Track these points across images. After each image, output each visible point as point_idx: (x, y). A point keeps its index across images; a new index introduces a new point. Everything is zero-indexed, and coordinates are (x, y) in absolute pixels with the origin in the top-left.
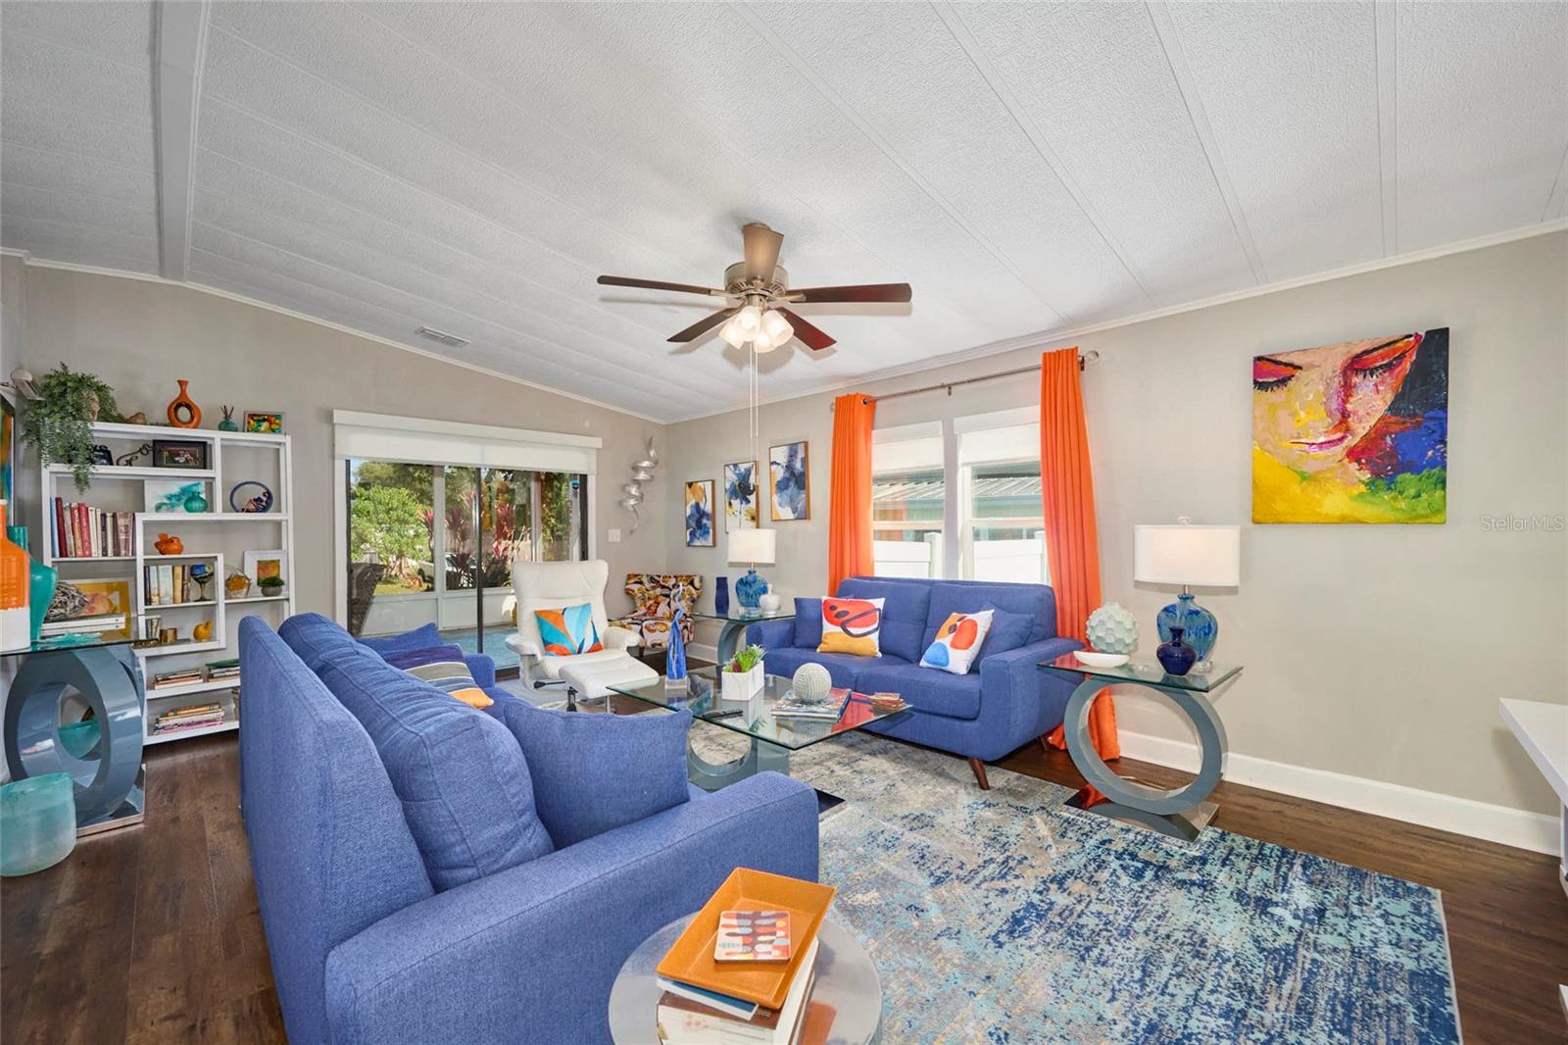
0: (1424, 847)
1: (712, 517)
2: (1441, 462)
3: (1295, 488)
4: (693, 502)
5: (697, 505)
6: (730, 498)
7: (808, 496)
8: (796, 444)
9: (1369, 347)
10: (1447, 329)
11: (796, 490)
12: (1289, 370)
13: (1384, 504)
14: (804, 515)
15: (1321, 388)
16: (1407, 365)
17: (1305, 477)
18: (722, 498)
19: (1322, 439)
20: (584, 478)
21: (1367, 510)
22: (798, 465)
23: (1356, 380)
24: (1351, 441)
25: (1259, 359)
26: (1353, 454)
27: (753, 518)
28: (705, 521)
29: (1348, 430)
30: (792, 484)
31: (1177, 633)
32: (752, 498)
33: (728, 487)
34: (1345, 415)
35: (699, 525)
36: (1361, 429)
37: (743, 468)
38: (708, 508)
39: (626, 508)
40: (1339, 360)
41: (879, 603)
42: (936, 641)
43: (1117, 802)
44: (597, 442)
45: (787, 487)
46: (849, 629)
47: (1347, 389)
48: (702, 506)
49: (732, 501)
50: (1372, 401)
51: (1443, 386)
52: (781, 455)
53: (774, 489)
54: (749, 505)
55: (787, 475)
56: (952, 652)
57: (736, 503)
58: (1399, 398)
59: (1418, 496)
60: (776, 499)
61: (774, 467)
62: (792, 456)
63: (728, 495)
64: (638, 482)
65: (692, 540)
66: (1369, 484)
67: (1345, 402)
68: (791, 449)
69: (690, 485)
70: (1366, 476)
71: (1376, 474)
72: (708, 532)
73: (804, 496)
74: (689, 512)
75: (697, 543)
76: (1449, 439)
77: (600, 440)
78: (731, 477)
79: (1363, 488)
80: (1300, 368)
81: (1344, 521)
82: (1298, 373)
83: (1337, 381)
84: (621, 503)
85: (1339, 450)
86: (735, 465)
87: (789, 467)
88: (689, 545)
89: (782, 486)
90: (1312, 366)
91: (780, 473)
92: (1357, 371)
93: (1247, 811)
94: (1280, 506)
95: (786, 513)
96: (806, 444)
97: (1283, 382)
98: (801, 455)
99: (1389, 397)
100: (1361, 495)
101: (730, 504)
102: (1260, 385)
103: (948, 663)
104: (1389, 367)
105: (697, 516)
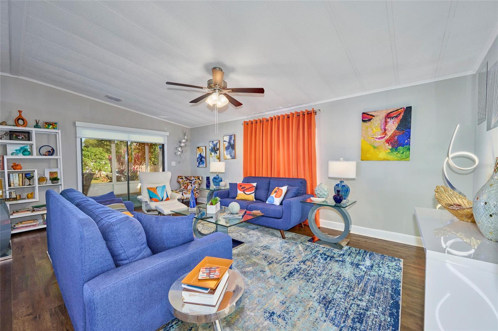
0: (401, 249)
1: (205, 158)
2: (409, 144)
3: (372, 150)
4: (199, 153)
5: (200, 154)
6: (211, 152)
7: (235, 152)
8: (232, 135)
9: (392, 111)
10: (411, 107)
11: (231, 150)
12: (371, 117)
13: (395, 155)
14: (234, 157)
15: (379, 122)
16: (401, 116)
17: (375, 147)
18: (208, 152)
19: (379, 137)
20: (163, 145)
21: (390, 157)
22: (232, 142)
23: (388, 120)
24: (387, 137)
25: (363, 113)
26: (387, 141)
27: (218, 158)
28: (203, 159)
29: (386, 134)
30: (230, 148)
31: (338, 191)
32: (218, 152)
33: (210, 148)
34: (385, 130)
35: (201, 160)
36: (389, 134)
37: (215, 142)
38: (204, 155)
39: (177, 155)
40: (384, 114)
41: (255, 184)
42: (271, 195)
43: (322, 240)
44: (168, 134)
45: (229, 149)
46: (245, 192)
47: (386, 122)
48: (202, 154)
49: (212, 153)
50: (392, 126)
51: (410, 122)
52: (227, 139)
53: (225, 149)
54: (217, 154)
55: (229, 145)
56: (275, 198)
57: (213, 153)
58: (399, 125)
59: (403, 153)
60: (225, 152)
61: (225, 142)
62: (230, 139)
63: (210, 151)
64: (181, 147)
65: (199, 165)
66: (391, 149)
67: (385, 126)
68: (230, 137)
69: (198, 148)
70: (390, 147)
71: (393, 147)
72: (204, 163)
73: (234, 151)
74: (198, 156)
75: (200, 166)
76: (411, 137)
77: (168, 133)
78: (211, 145)
79: (389, 151)
80: (374, 116)
81: (384, 160)
82: (374, 118)
83: (384, 120)
84: (175, 153)
85: (384, 140)
86: (213, 142)
87: (229, 142)
88: (198, 167)
89: (227, 148)
90: (377, 116)
91: (226, 144)
92: (389, 118)
93: (357, 241)
94: (368, 156)
95: (228, 157)
96: (235, 135)
97: (370, 120)
98: (233, 139)
99: (397, 125)
100: (389, 152)
101: (211, 154)
102: (364, 121)
103: (274, 202)
104: (397, 117)
105: (201, 157)
